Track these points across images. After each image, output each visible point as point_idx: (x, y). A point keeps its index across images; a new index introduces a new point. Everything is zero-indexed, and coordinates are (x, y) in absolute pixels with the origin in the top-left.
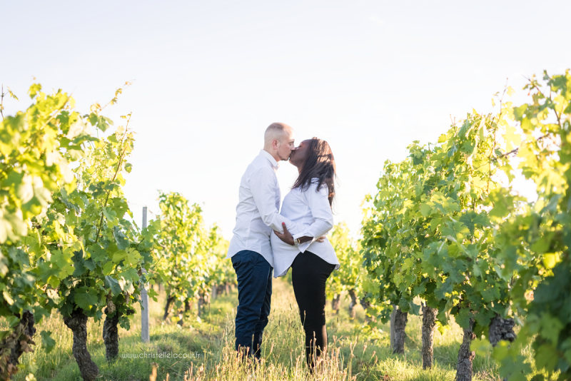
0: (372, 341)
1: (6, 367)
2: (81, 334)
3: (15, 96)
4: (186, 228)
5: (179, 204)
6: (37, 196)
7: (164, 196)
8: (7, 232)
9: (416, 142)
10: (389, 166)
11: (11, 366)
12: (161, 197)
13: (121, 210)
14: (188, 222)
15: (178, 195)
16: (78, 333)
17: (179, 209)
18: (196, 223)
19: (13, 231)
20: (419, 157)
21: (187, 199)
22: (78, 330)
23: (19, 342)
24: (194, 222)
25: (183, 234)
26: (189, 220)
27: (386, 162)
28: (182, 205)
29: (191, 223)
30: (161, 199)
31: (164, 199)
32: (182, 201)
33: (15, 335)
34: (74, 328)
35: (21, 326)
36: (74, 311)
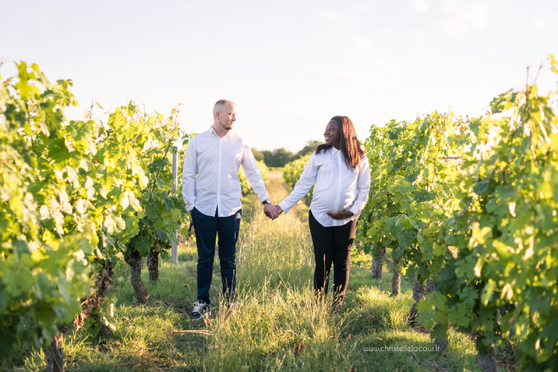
0: (359, 263)
1: (97, 299)
2: (137, 269)
3: (101, 107)
6: (132, 204)
8: (114, 227)
9: (393, 120)
10: (374, 130)
11: (99, 298)
13: (167, 179)
16: (135, 268)
19: (117, 226)
20: (394, 133)
22: (135, 265)
23: (103, 282)
27: (372, 127)
33: (100, 277)
34: (132, 264)
35: (105, 271)
36: (132, 253)
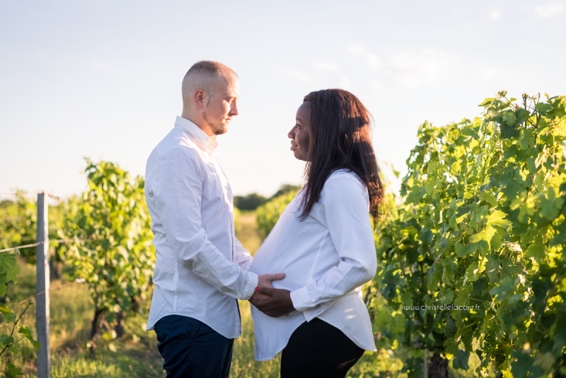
4: (122, 212)
5: (113, 178)
7: (92, 166)
12: (88, 169)
14: (125, 204)
15: (112, 165)
17: (113, 185)
18: (135, 206)
21: (126, 170)
24: (132, 204)
25: (117, 220)
26: (126, 200)
28: (118, 180)
29: (128, 205)
30: (88, 172)
31: (93, 170)
32: (117, 174)
